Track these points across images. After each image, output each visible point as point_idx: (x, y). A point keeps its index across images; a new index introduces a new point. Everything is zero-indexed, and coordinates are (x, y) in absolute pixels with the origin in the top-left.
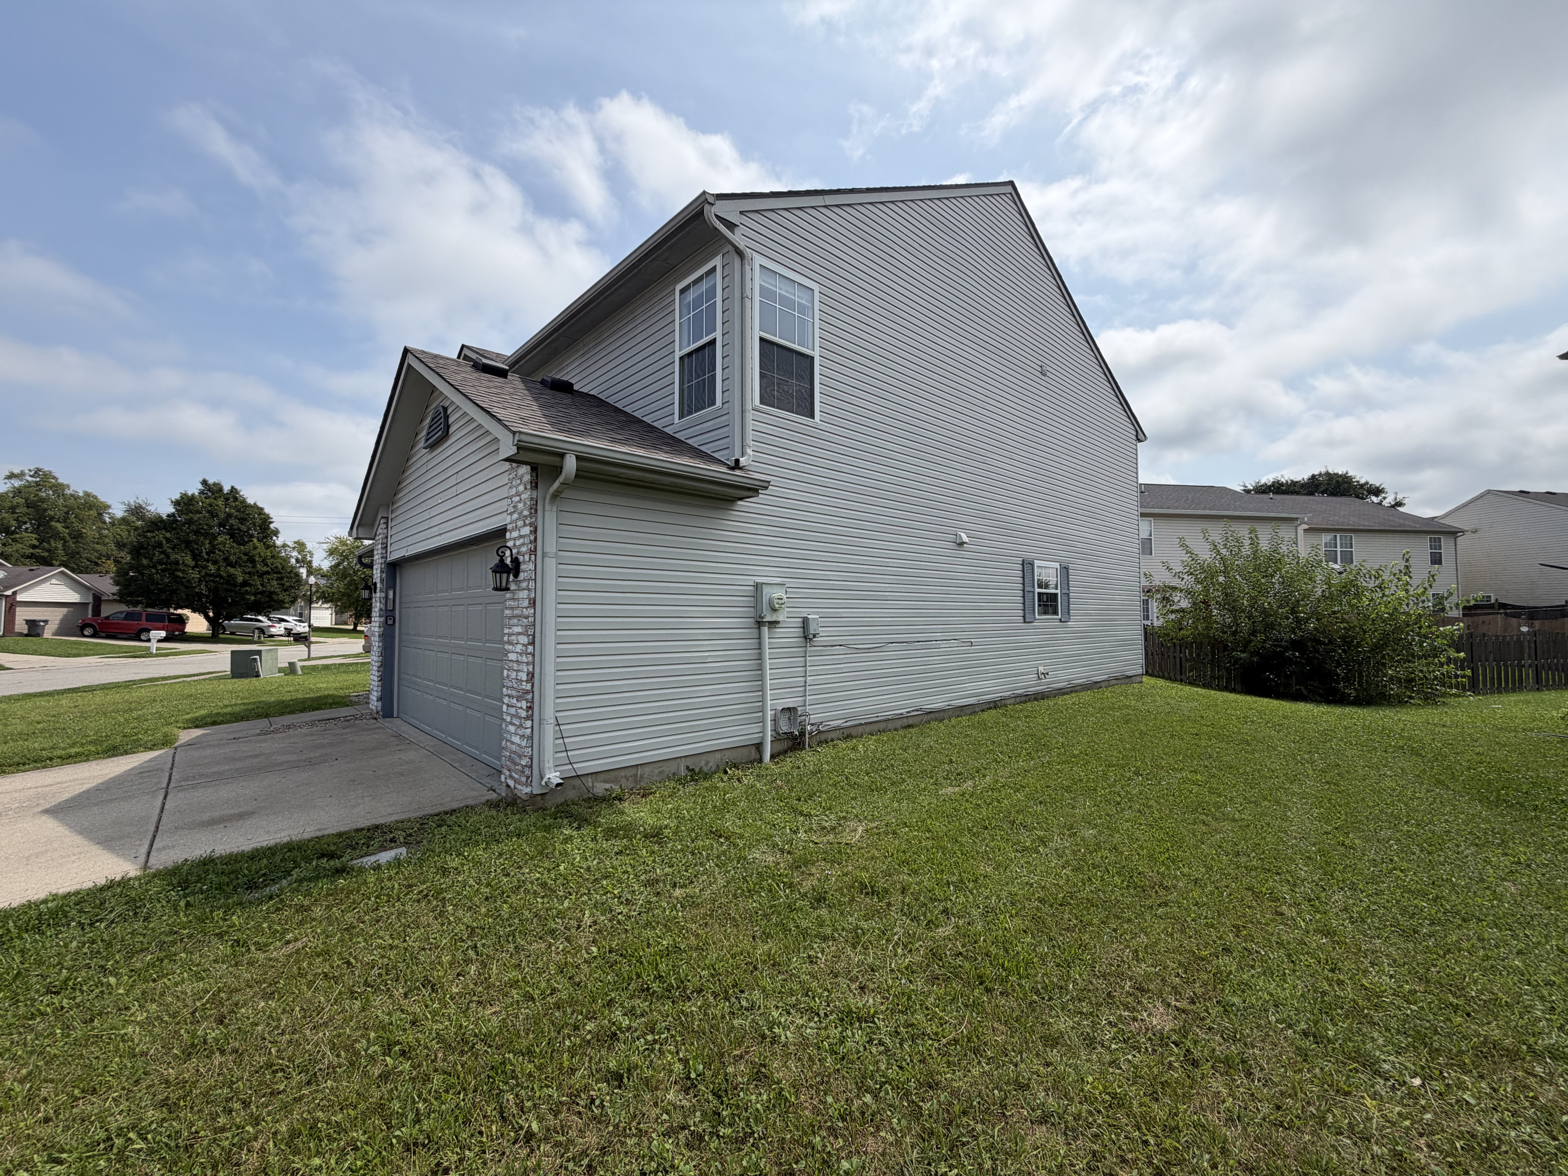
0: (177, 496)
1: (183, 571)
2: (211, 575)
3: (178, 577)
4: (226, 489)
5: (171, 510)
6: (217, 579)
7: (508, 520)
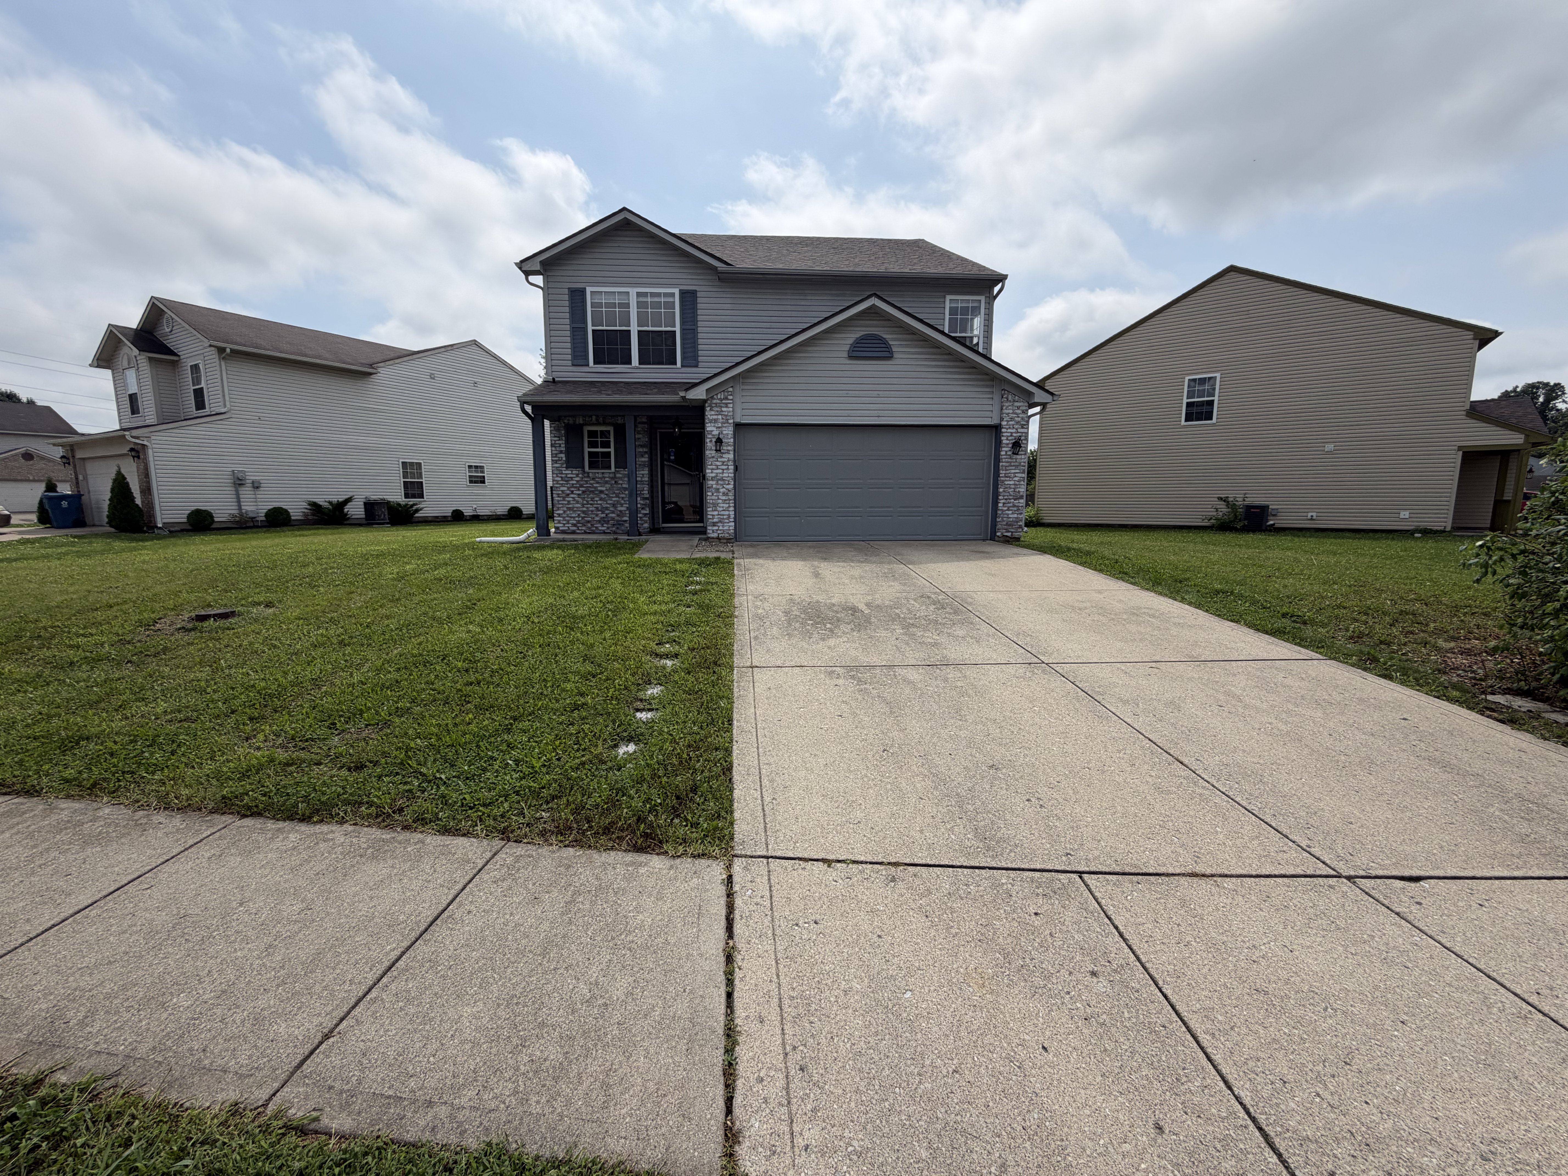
7: (1004, 423)
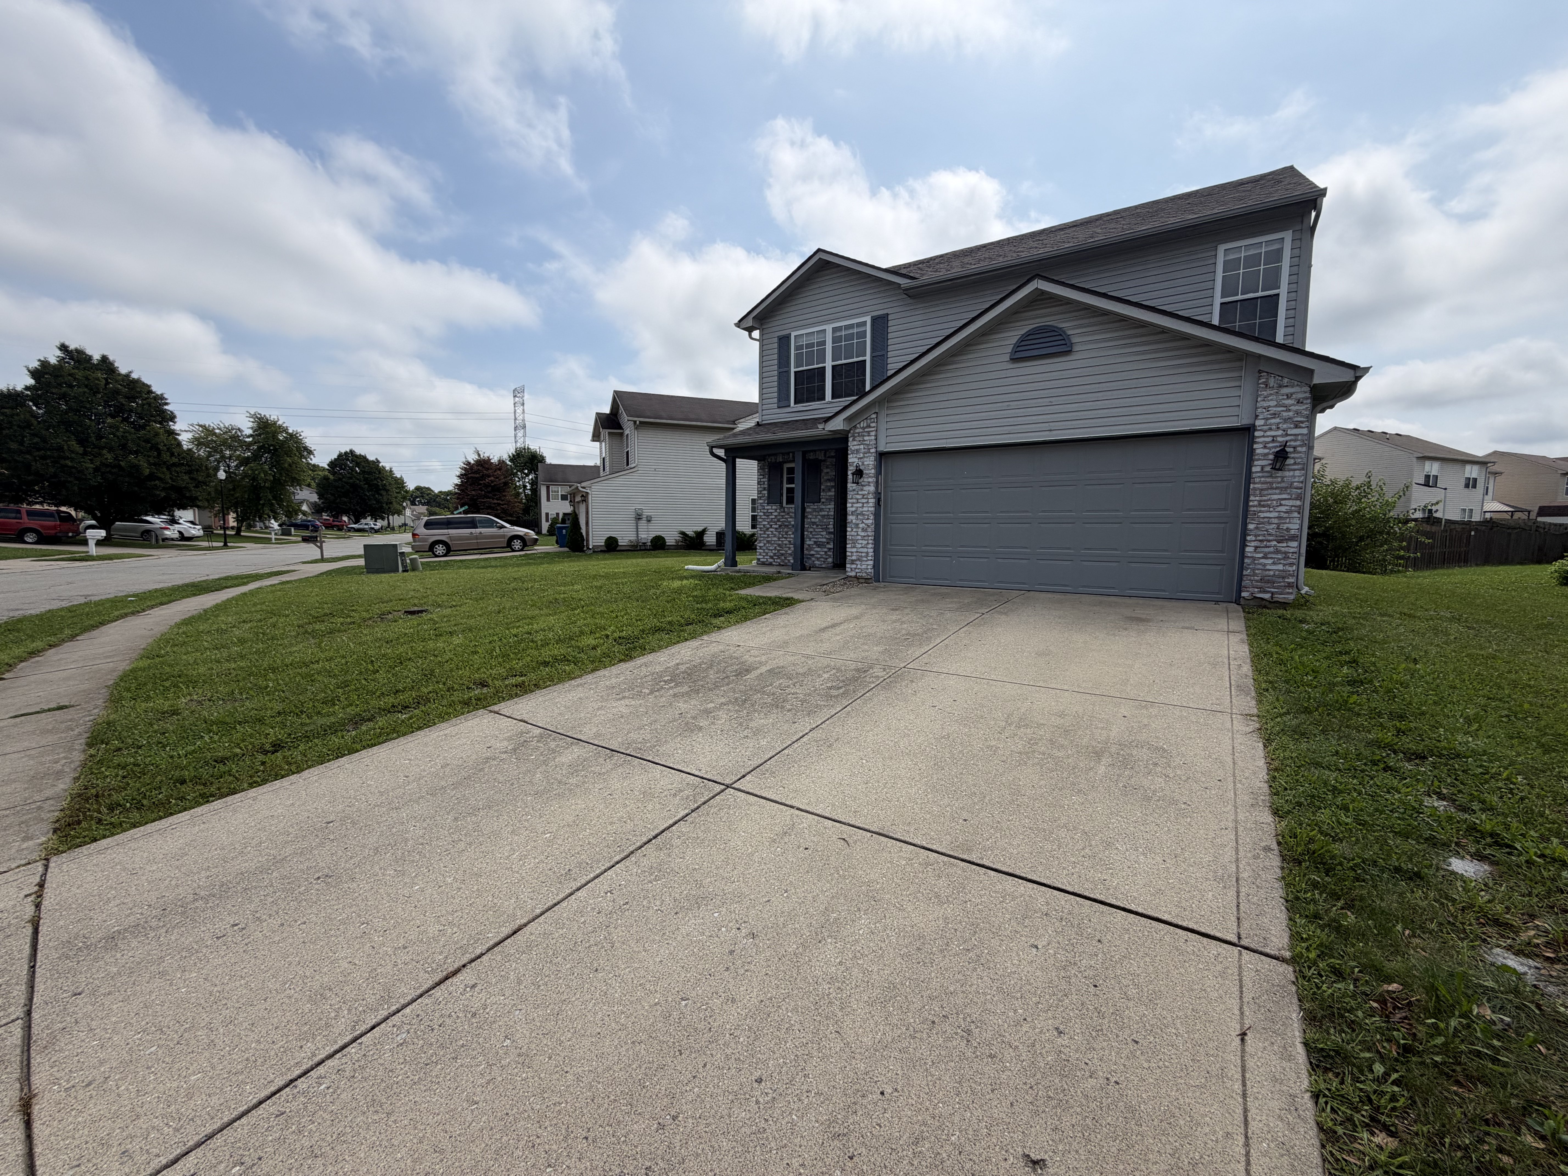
0: (35, 364)
1: (72, 460)
2: (107, 466)
3: (67, 466)
4: (96, 357)
5: (31, 382)
6: (114, 470)
7: (1259, 423)
